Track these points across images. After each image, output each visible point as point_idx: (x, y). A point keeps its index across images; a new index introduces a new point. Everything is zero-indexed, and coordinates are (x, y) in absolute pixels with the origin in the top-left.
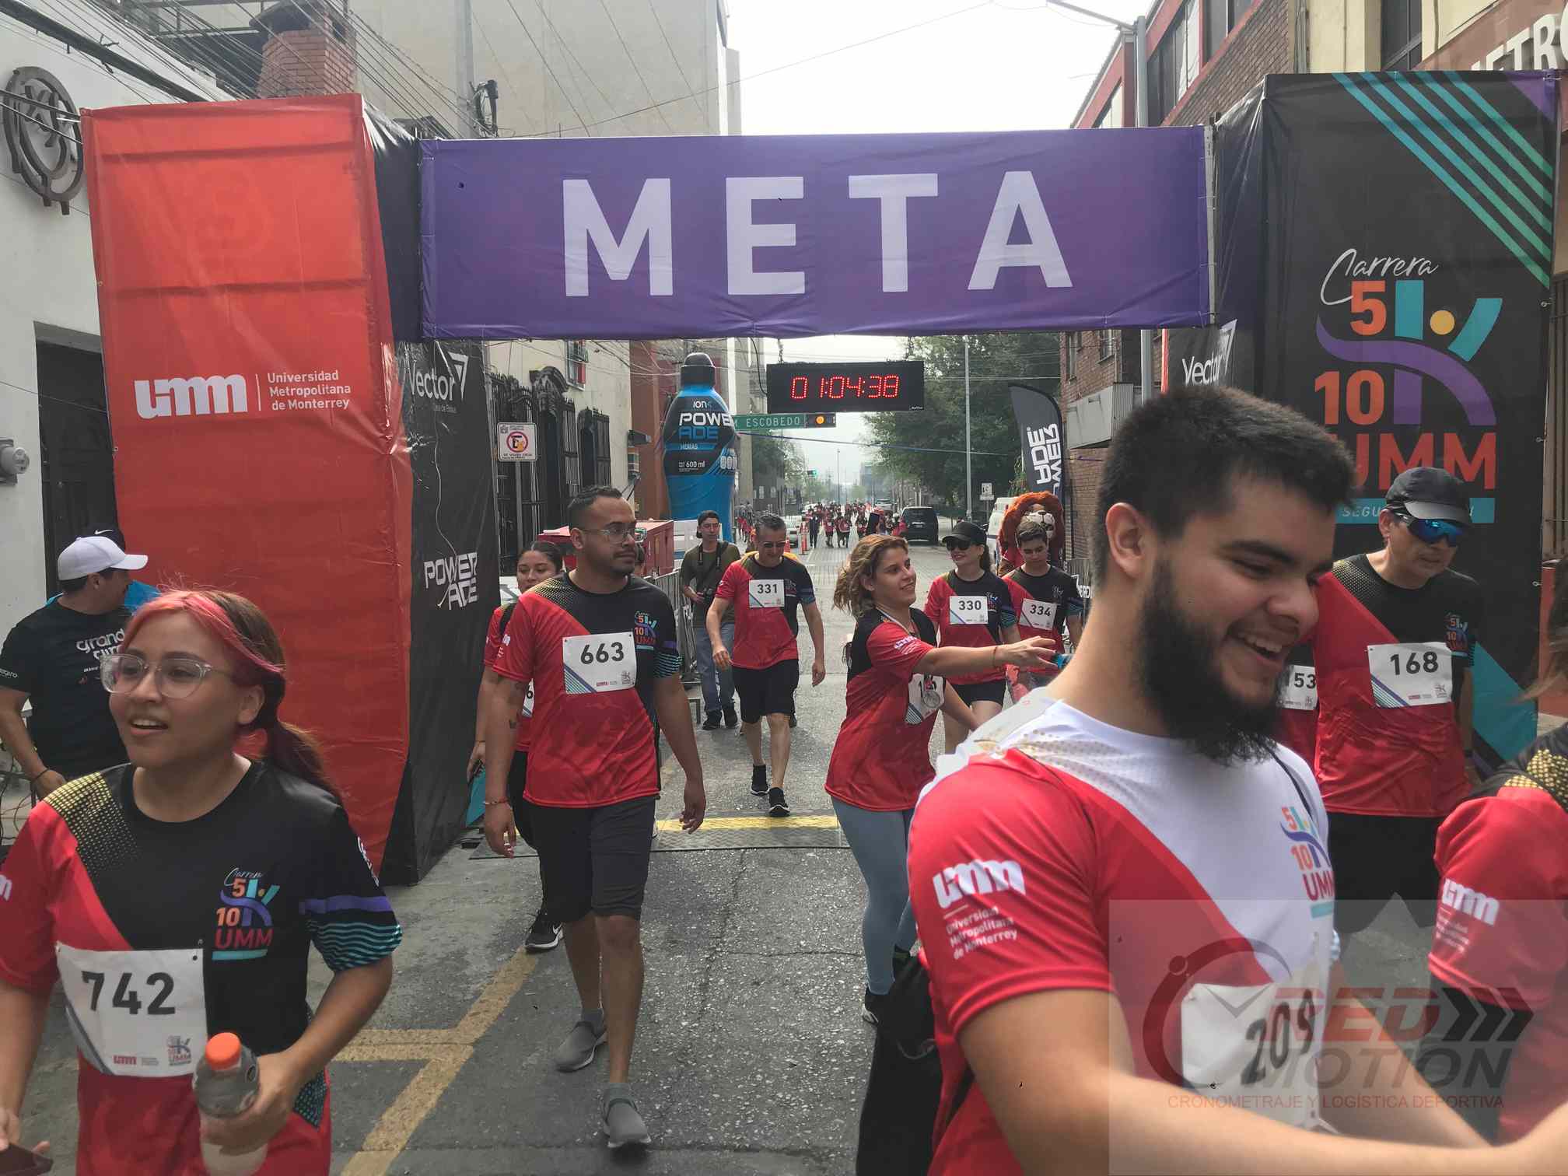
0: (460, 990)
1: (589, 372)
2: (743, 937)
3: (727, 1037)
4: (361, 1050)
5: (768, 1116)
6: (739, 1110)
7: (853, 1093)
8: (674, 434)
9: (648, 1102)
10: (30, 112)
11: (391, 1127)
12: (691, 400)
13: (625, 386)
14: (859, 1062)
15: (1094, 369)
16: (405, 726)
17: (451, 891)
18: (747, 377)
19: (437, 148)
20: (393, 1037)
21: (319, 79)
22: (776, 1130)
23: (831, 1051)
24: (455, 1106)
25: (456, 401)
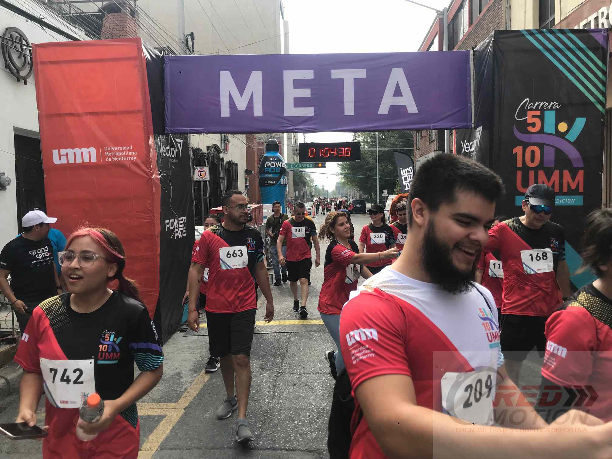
0: (179, 388)
1: (230, 146)
2: (290, 367)
3: (283, 406)
5: (300, 437)
6: (288, 434)
8: (263, 170)
10: (12, 45)
11: (152, 441)
12: (269, 157)
13: (244, 152)
15: (426, 145)
16: (158, 284)
17: (176, 349)
18: (291, 148)
19: (171, 59)
20: (153, 406)
21: (125, 32)
22: (303, 442)
23: (324, 411)
24: (177, 433)
25: (178, 157)
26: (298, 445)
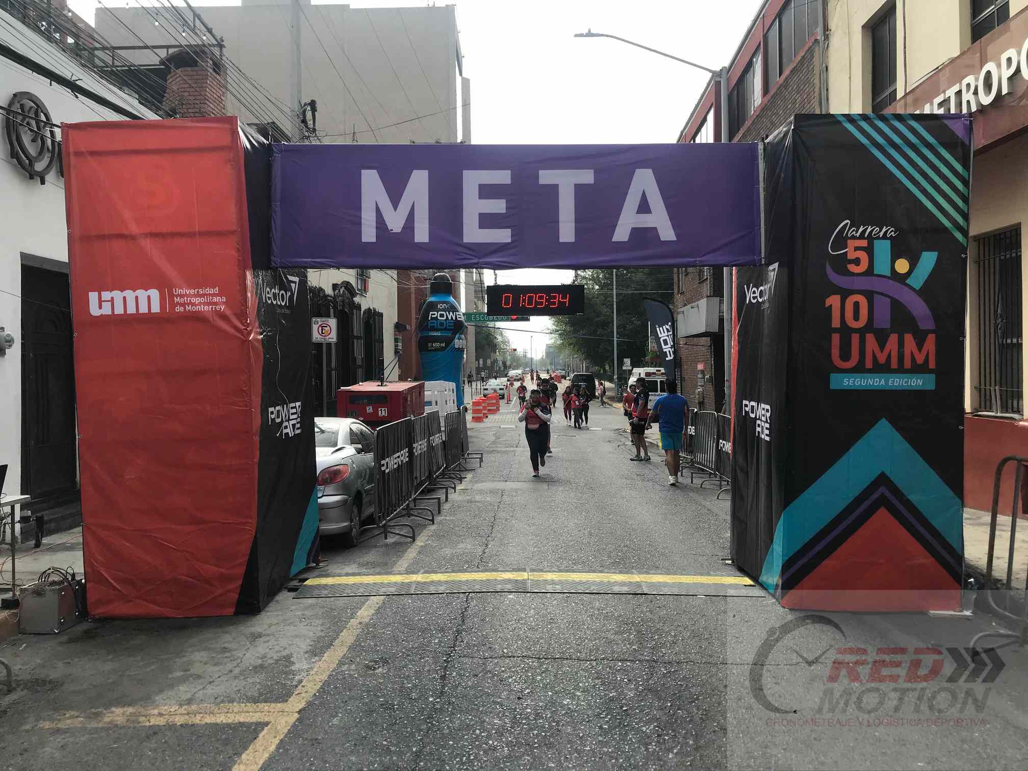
0: (289, 679)
1: (371, 284)
2: (468, 647)
3: (457, 708)
4: (227, 716)
5: (483, 755)
6: (465, 751)
7: (536, 741)
8: (424, 324)
9: (409, 747)
10: (23, 120)
11: (247, 762)
12: (437, 303)
13: (394, 294)
14: (540, 723)
15: (695, 287)
16: (254, 513)
17: (281, 618)
18: (472, 288)
19: (283, 149)
20: (247, 708)
21: (203, 98)
22: (488, 763)
23: (523, 716)
24: (287, 750)
25: (290, 306)
26: (481, 768)
